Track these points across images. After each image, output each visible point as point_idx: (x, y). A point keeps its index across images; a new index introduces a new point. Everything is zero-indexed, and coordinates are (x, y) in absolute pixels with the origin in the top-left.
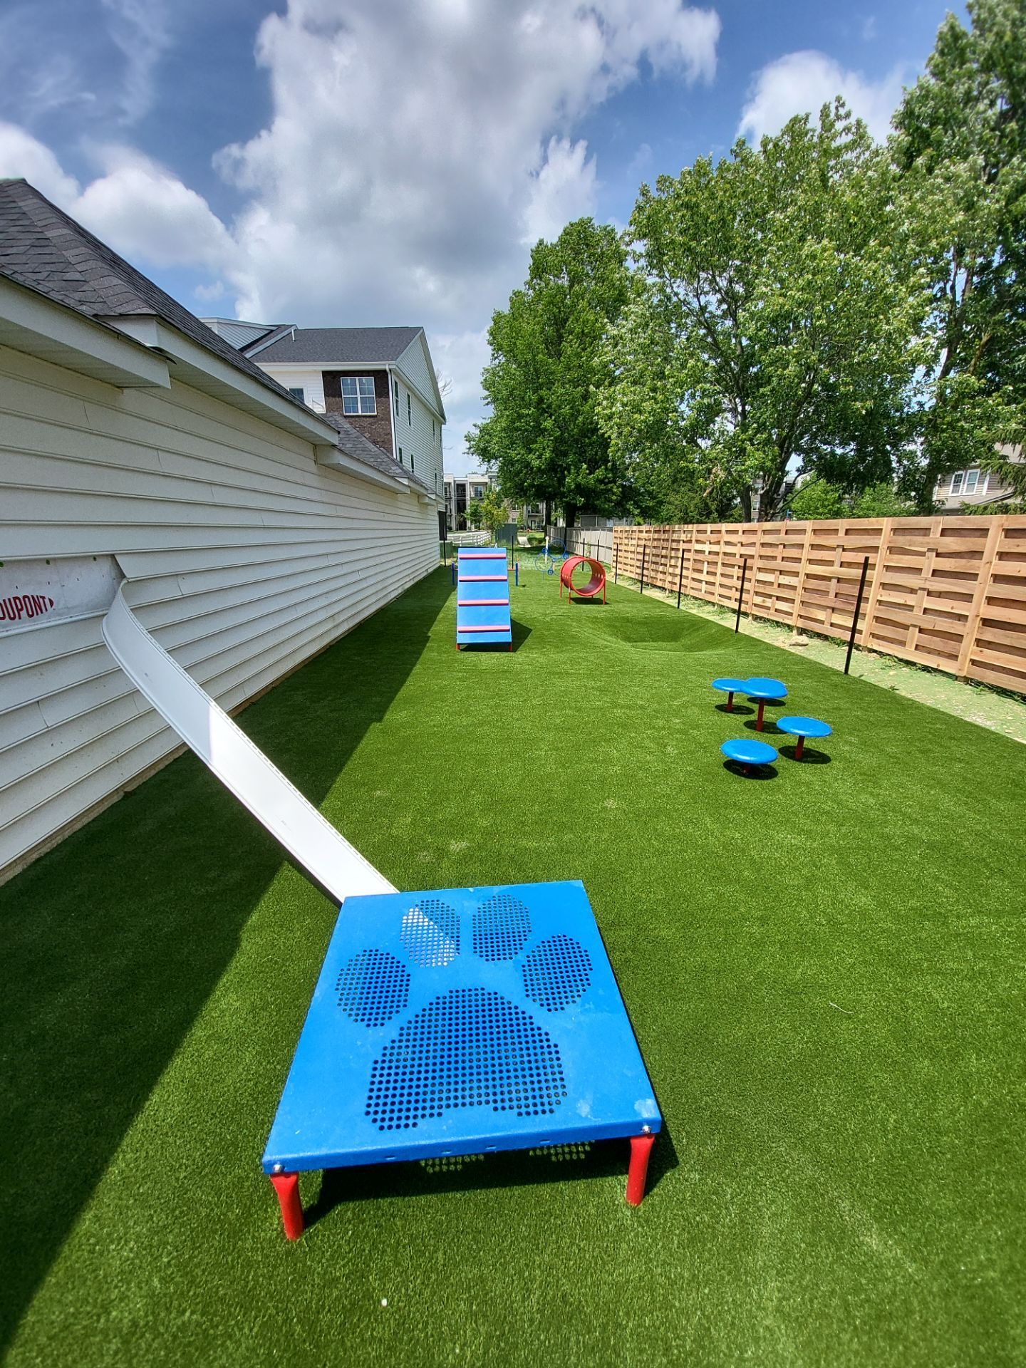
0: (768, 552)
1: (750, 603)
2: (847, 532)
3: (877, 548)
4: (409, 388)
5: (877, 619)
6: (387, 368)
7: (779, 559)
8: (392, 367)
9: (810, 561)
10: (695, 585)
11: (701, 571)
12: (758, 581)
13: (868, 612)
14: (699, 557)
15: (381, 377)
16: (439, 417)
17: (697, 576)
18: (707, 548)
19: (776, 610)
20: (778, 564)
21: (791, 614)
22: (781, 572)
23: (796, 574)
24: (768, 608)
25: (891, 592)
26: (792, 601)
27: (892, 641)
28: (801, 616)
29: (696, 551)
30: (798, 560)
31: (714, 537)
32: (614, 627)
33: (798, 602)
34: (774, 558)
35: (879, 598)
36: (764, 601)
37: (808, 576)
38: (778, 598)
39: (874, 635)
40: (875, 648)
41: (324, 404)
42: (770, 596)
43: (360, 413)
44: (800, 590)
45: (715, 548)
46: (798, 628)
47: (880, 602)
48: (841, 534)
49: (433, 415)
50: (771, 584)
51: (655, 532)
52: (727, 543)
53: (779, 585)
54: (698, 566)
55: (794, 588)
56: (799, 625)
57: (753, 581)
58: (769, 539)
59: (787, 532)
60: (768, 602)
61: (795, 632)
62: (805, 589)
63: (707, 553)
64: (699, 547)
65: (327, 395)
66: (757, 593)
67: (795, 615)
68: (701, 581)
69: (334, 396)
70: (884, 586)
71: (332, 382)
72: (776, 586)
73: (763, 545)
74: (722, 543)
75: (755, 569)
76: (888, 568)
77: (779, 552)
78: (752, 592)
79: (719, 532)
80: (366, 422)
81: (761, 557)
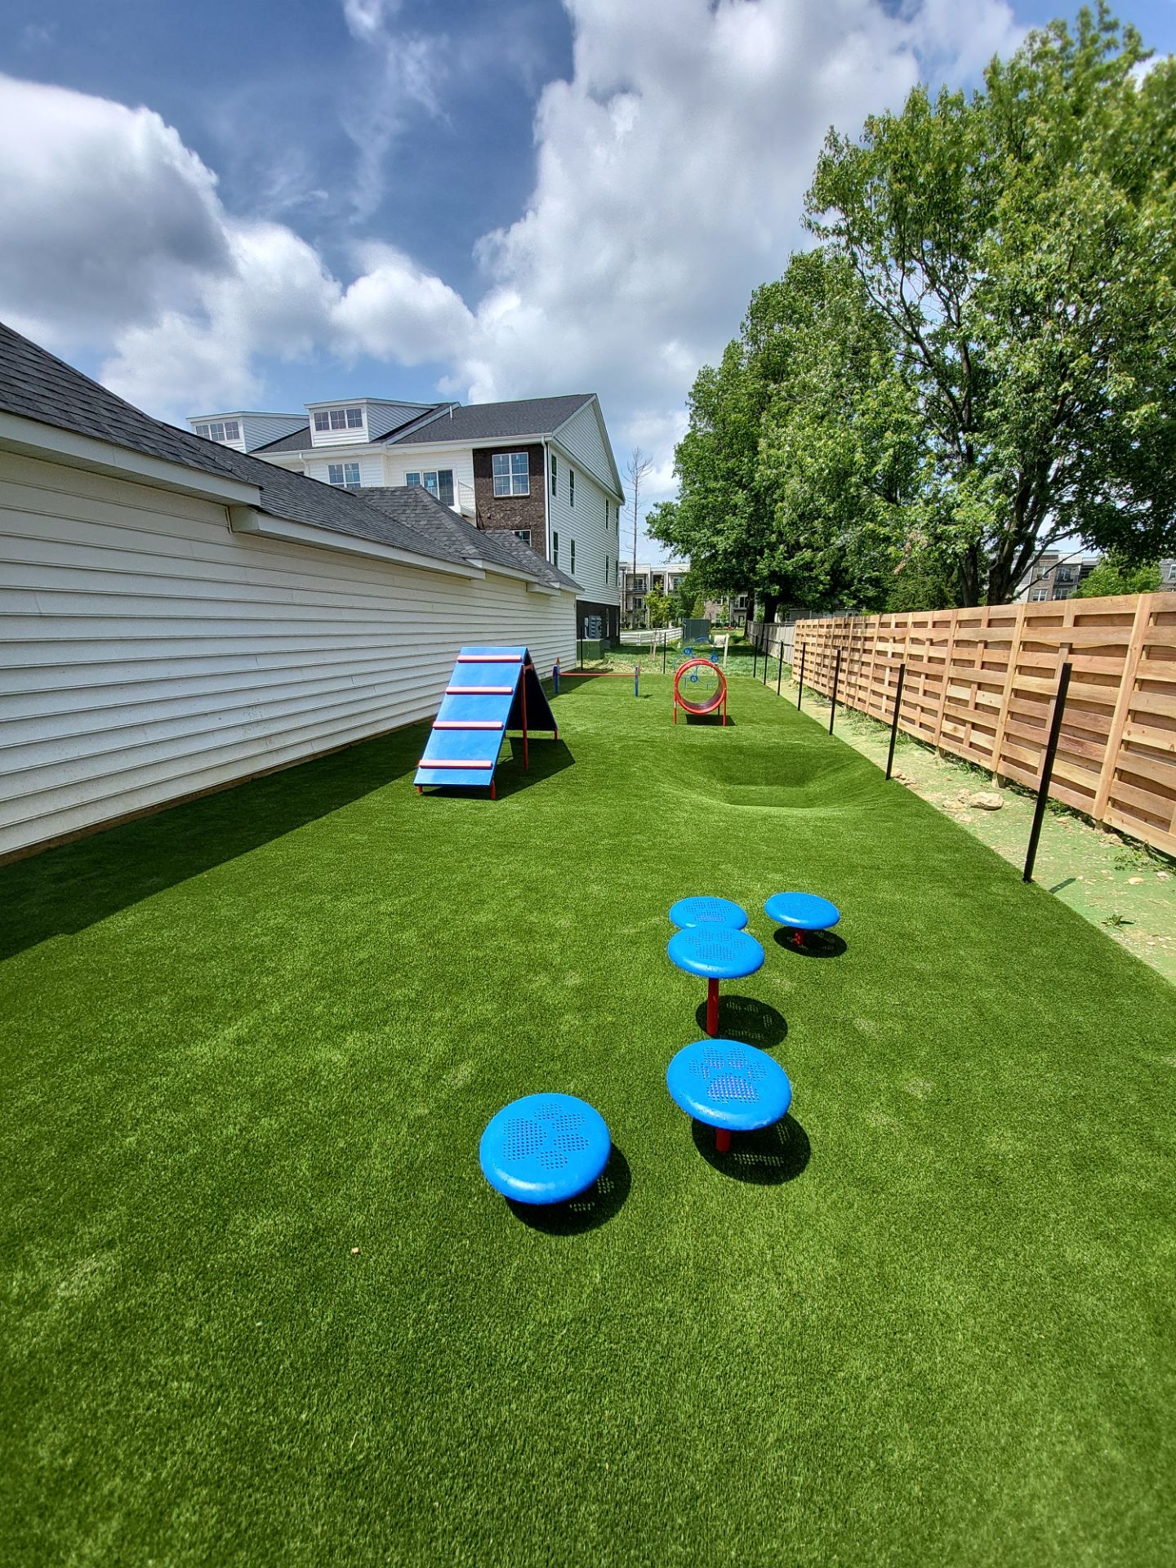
0: (964, 653)
1: (937, 731)
2: (1078, 621)
3: (1126, 646)
4: (573, 464)
5: (1122, 775)
6: (542, 441)
7: (978, 664)
8: (547, 439)
9: (1021, 669)
10: (874, 699)
11: (881, 681)
12: (949, 699)
13: (1105, 760)
14: (881, 660)
15: (535, 452)
16: (614, 498)
17: (877, 687)
18: (889, 647)
19: (971, 745)
20: (976, 673)
21: (989, 752)
22: (980, 686)
23: (998, 689)
24: (960, 740)
25: (1146, 728)
26: (991, 732)
27: (1146, 817)
28: (1005, 758)
29: (879, 652)
30: (1002, 667)
31: (898, 633)
32: (717, 760)
33: (1000, 734)
34: (971, 663)
35: (1125, 737)
36: (955, 729)
37: (1017, 693)
38: (974, 726)
39: (1115, 803)
40: (1116, 824)
41: (472, 486)
42: (963, 722)
43: (511, 494)
44: (1003, 714)
45: (899, 648)
46: (1000, 776)
47: (1127, 744)
48: (1068, 623)
49: (606, 494)
50: (965, 703)
51: (838, 626)
52: (914, 641)
53: (977, 706)
54: (879, 674)
55: (996, 711)
56: (1001, 771)
57: (942, 697)
58: (965, 634)
59: (990, 623)
60: (961, 731)
61: (995, 782)
62: (1012, 714)
63: (890, 655)
64: (881, 646)
65: (476, 475)
66: (947, 717)
67: (995, 754)
68: (881, 695)
69: (484, 477)
70: (1135, 715)
71: (483, 461)
72: (971, 706)
73: (958, 643)
74: (907, 640)
75: (945, 679)
76: (1143, 684)
77: (977, 654)
78: (940, 715)
79: (905, 624)
80: (517, 505)
81: (954, 661)
